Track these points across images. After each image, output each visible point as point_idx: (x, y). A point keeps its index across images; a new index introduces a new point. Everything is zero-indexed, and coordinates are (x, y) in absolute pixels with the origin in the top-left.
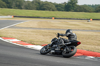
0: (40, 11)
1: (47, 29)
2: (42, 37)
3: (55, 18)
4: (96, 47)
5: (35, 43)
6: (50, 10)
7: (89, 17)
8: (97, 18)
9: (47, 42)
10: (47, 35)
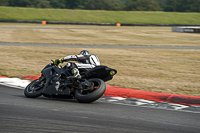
0: (15, 9)
1: (31, 44)
2: (21, 60)
3: (47, 23)
4: (129, 78)
5: (8, 73)
6: (36, 7)
7: (113, 21)
8: (130, 22)
9: (33, 72)
10: (31, 57)
